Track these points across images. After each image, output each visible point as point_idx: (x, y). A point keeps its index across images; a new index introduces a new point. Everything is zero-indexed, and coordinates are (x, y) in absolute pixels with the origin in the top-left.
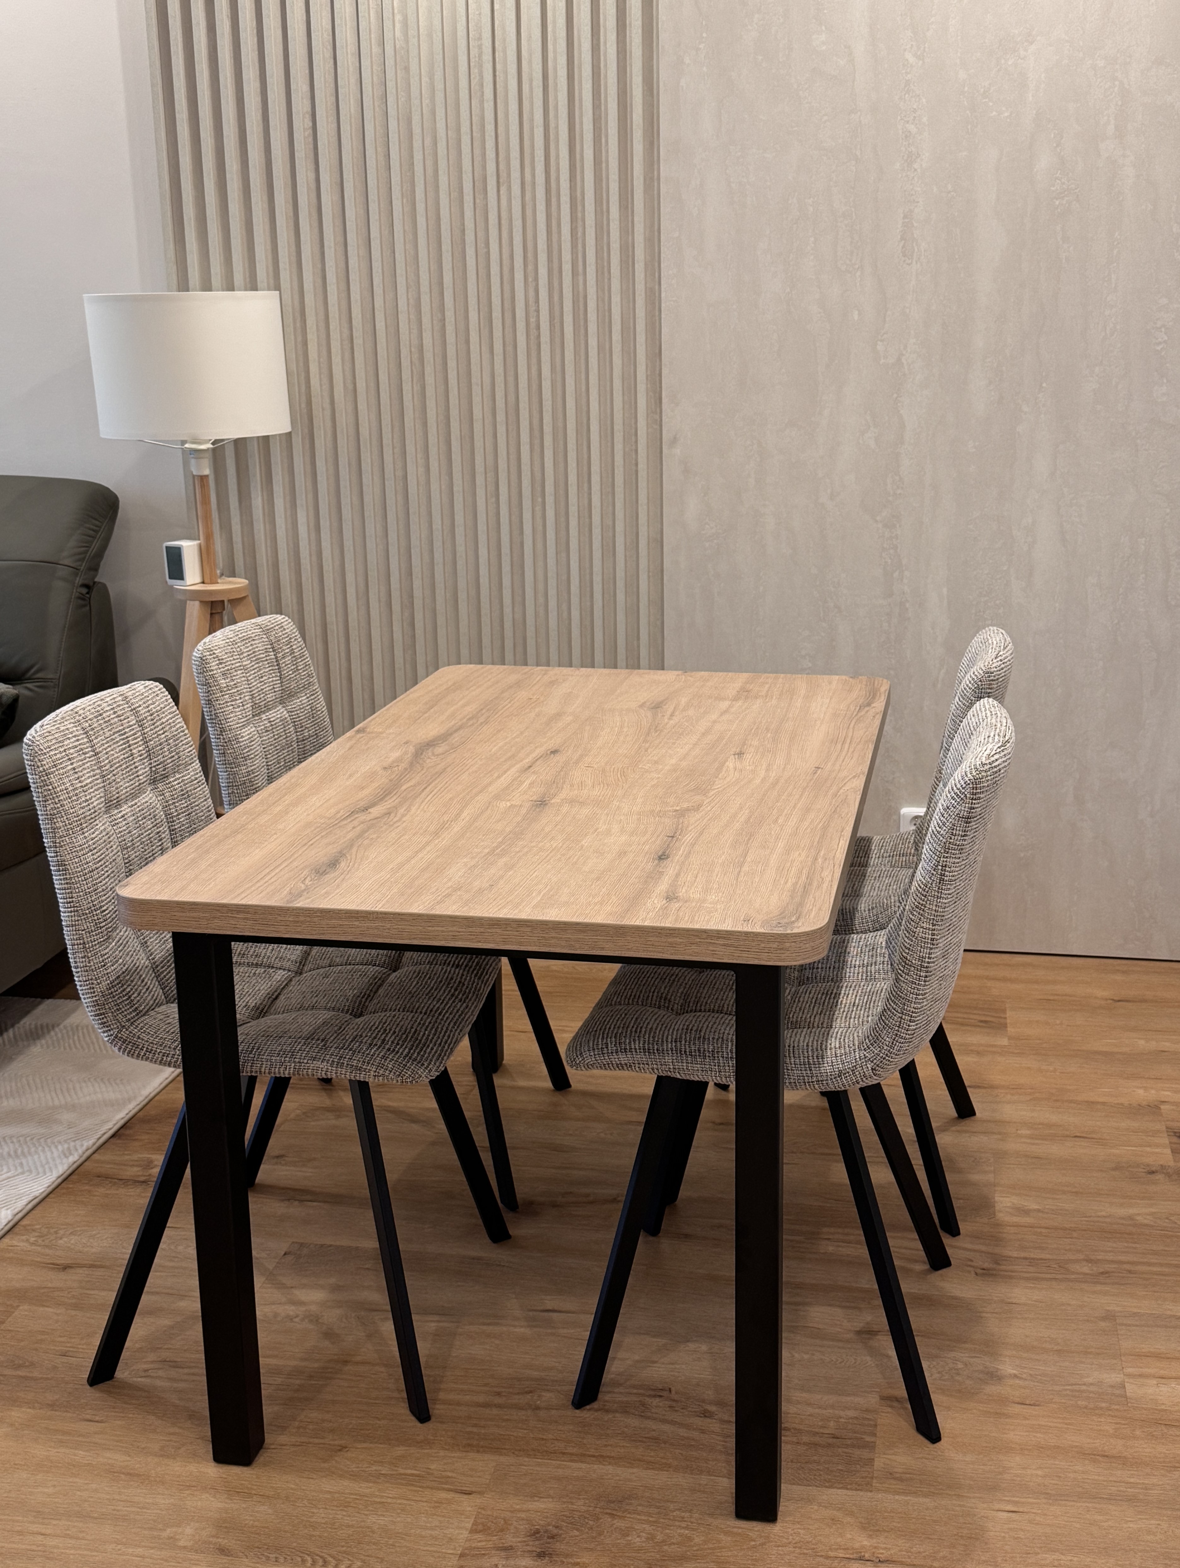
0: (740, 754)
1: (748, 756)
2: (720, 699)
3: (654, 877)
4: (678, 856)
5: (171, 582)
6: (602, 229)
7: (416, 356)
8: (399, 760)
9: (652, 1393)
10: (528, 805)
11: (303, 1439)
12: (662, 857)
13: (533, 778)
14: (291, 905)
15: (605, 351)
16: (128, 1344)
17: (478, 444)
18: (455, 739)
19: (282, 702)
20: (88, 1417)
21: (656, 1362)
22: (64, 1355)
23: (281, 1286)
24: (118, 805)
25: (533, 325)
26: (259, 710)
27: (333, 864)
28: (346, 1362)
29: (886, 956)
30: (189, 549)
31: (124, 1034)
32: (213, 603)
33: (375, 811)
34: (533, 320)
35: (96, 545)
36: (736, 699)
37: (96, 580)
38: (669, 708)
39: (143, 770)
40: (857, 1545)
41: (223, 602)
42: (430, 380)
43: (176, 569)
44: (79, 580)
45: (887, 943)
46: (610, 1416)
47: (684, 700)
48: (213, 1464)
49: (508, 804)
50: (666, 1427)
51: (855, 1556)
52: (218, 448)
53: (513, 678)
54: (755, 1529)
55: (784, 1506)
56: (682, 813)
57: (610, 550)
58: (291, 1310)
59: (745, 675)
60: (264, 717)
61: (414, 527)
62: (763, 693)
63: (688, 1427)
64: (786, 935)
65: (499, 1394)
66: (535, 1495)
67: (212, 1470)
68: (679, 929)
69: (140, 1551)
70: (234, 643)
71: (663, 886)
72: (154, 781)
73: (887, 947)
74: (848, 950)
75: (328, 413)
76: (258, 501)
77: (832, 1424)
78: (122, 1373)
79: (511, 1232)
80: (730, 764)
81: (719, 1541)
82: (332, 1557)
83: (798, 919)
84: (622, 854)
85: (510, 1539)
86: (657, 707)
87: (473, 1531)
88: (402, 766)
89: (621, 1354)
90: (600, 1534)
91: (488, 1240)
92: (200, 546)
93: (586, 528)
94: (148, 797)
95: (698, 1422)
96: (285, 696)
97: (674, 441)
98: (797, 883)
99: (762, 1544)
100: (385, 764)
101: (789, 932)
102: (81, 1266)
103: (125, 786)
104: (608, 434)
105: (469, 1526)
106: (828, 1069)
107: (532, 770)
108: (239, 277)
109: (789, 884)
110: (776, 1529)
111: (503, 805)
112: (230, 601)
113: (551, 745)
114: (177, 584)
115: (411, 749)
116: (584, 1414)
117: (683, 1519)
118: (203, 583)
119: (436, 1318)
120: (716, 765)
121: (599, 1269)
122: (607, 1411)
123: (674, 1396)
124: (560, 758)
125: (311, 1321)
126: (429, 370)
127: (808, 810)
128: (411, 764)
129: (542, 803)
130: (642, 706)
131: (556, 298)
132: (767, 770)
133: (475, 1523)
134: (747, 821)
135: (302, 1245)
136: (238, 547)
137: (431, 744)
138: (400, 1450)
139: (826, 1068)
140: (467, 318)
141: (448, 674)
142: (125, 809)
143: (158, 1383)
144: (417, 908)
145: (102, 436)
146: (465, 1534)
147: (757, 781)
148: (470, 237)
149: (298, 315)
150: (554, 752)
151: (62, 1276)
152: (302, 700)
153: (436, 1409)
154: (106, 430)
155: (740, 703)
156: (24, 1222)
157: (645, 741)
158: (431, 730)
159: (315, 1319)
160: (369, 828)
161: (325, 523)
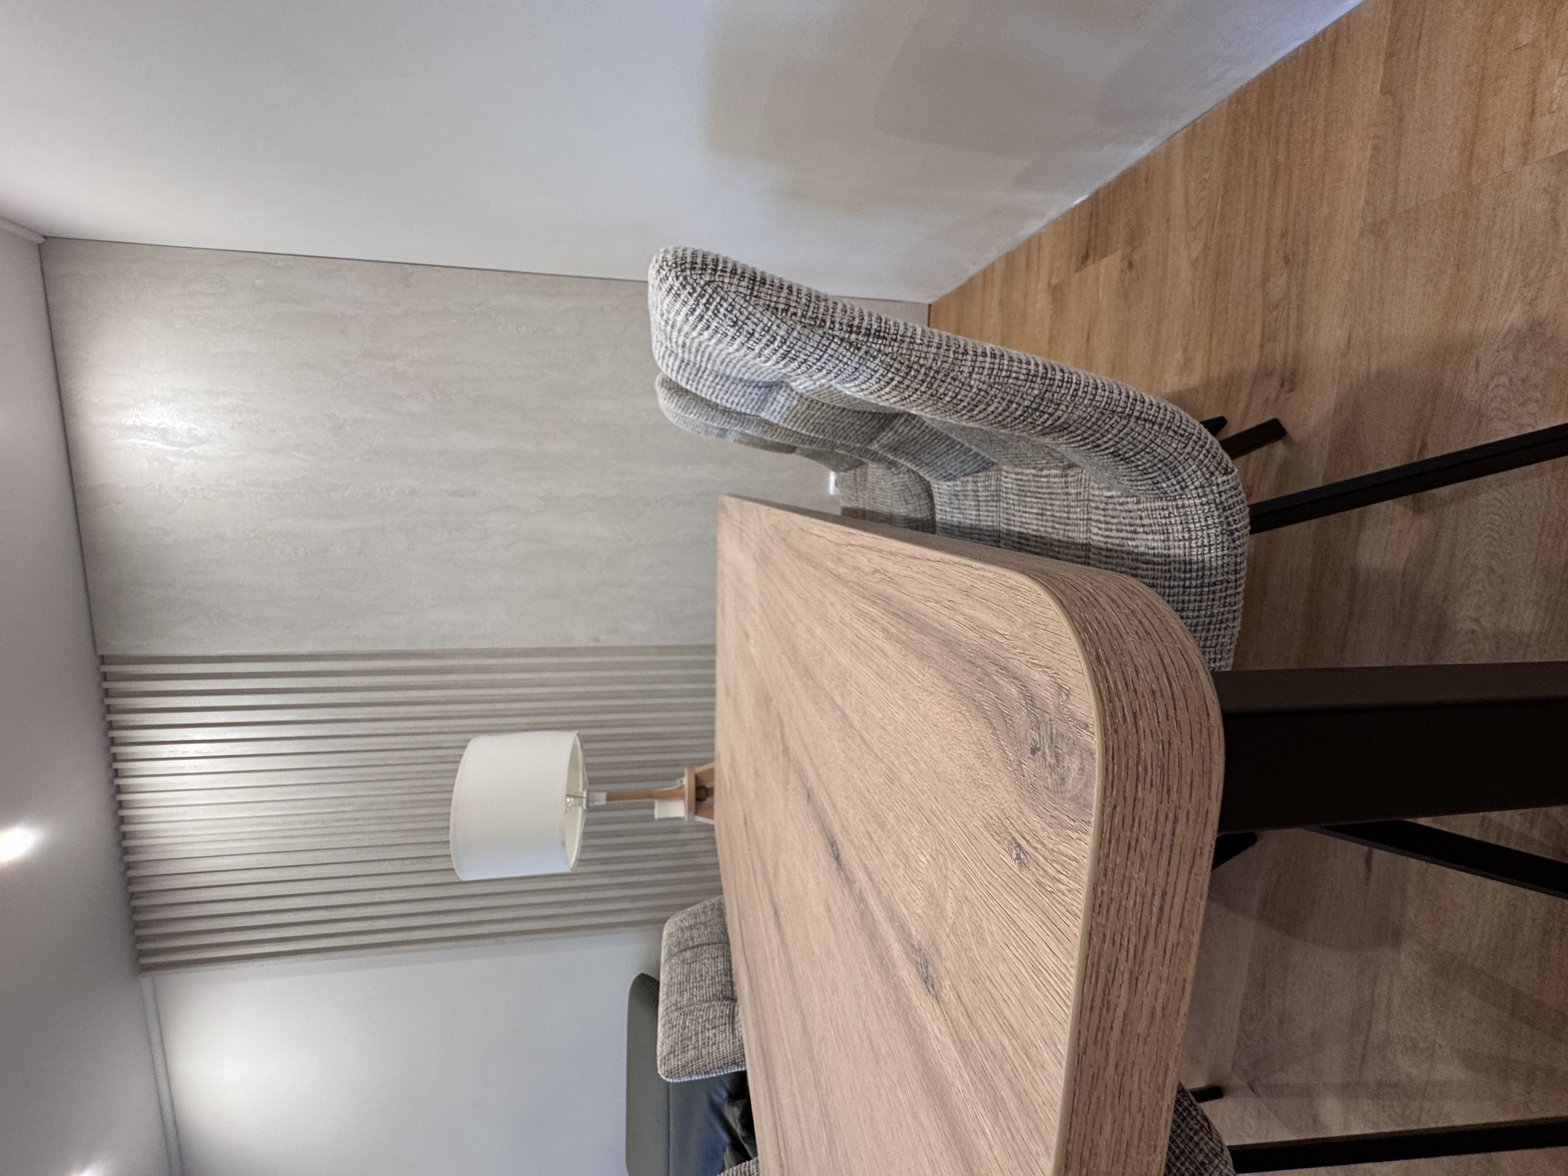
29: (965, 479)
45: (949, 480)
73: (955, 478)
74: (957, 524)
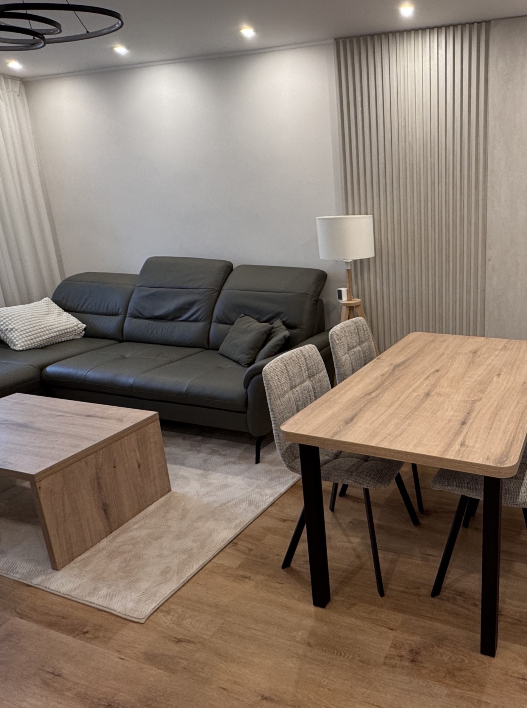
0: (499, 375)
1: (501, 376)
2: (496, 350)
3: (458, 433)
4: (468, 424)
5: (339, 300)
6: (469, 196)
7: (412, 234)
8: (387, 372)
9: (458, 593)
10: (423, 395)
11: (343, 599)
12: (464, 423)
13: (428, 382)
14: (333, 439)
15: (469, 233)
16: (296, 553)
17: (430, 260)
18: (408, 363)
19: (359, 345)
20: (279, 581)
21: (461, 581)
22: (277, 555)
23: (346, 535)
24: (295, 387)
25: (447, 225)
26: (349, 349)
27: (352, 419)
28: (361, 568)
30: (344, 290)
31: (290, 465)
32: (350, 307)
33: (373, 395)
34: (447, 223)
35: (319, 289)
36: (501, 350)
37: (320, 298)
38: (479, 353)
39: (305, 375)
40: (522, 672)
41: (353, 307)
42: (416, 241)
43: (340, 297)
44: (314, 299)
46: (443, 602)
47: (484, 350)
48: (313, 606)
49: (417, 394)
50: (461, 609)
51: (521, 677)
52: (355, 261)
53: (431, 338)
54: (486, 658)
55: (498, 650)
56: (474, 402)
57: (469, 292)
58: (347, 545)
59: (506, 340)
60: (352, 350)
61: (410, 284)
62: (511, 348)
63: (468, 610)
64: (501, 468)
65: (407, 588)
66: (414, 633)
67: (312, 608)
68: (462, 461)
69: (283, 641)
70: (344, 328)
71: (460, 439)
72: (310, 377)
75: (387, 250)
76: (366, 275)
77: (518, 615)
78: (293, 565)
79: (420, 521)
80: (495, 379)
81: (474, 663)
82: (343, 652)
83: (507, 459)
84: (450, 420)
85: (403, 653)
86: (475, 352)
87: (391, 647)
88: (388, 374)
89: (450, 576)
90: (433, 654)
91: (412, 524)
92: (347, 290)
93: (462, 286)
94: (308, 383)
95: (472, 607)
96: (360, 343)
97: (490, 260)
98: (509, 439)
99: (489, 667)
100: (382, 373)
101: (502, 466)
102: (289, 521)
103: (298, 381)
104: (469, 257)
105: (390, 644)
106: (520, 501)
107: (428, 379)
108: (363, 211)
109: (506, 440)
110: (494, 660)
111: (416, 394)
112: (356, 306)
113: (436, 368)
114: (341, 302)
115: (392, 367)
116: (435, 600)
117: (462, 651)
118: (348, 300)
119: (392, 554)
120: (490, 379)
121: (445, 539)
122: (442, 600)
123: (465, 596)
124: (438, 374)
125: (353, 550)
126: (416, 237)
127: (518, 403)
128: (390, 374)
129: (428, 394)
130: (470, 352)
131: (455, 217)
132: (507, 383)
133: (392, 643)
134: (496, 407)
135: (355, 519)
136: (360, 288)
137: (399, 365)
138: (372, 608)
139: (519, 500)
140: (428, 222)
141: (413, 335)
142: (298, 388)
143: (303, 570)
144: (373, 444)
145: (320, 258)
146: (388, 648)
147: (503, 388)
148: (429, 199)
149: (379, 222)
150: (437, 371)
151: (283, 524)
152: (366, 344)
153: (387, 592)
154: (322, 256)
155: (502, 352)
156: (277, 502)
157: (468, 368)
158: (400, 359)
159: (354, 549)
160: (369, 402)
161: (385, 283)
